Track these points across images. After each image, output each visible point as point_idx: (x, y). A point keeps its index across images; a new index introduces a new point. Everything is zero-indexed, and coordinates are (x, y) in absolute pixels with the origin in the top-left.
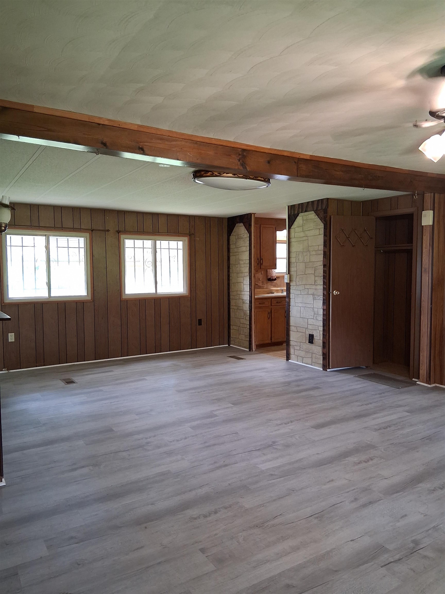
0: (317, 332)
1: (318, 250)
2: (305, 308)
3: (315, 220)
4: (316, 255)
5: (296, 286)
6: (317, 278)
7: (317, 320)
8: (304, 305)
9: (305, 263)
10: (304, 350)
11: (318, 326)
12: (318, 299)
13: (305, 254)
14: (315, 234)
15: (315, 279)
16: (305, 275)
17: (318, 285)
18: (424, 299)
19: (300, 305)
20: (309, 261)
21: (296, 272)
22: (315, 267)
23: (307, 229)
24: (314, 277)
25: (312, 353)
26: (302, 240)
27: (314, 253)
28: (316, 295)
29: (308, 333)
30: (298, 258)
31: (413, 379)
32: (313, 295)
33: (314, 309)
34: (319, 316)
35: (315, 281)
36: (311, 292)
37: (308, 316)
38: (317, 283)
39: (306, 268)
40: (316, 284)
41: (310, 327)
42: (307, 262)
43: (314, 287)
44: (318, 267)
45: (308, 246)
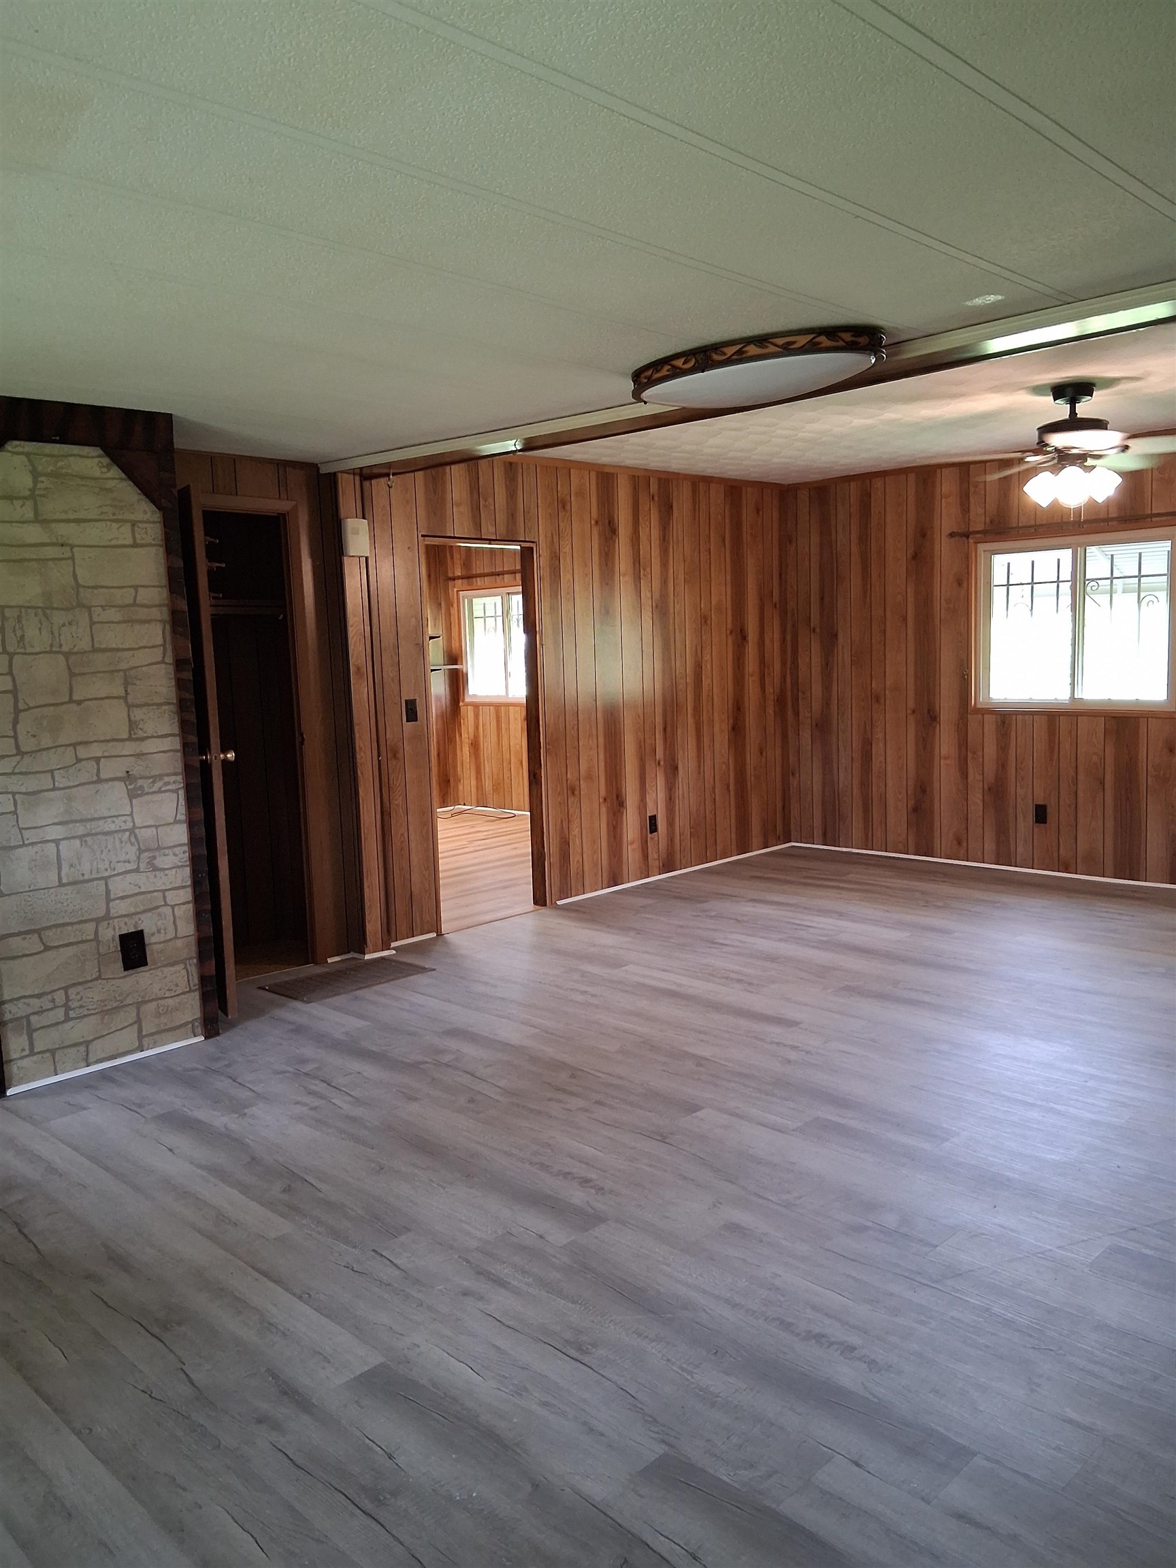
0: (159, 915)
1: (134, 604)
2: (88, 839)
3: (111, 484)
4: (124, 622)
5: (18, 758)
6: (137, 714)
7: (156, 869)
8: (80, 829)
9: (67, 655)
10: (93, 1012)
11: (164, 891)
12: (155, 788)
13: (58, 618)
14: (110, 541)
15: (132, 718)
16: (74, 707)
17: (147, 738)
18: (361, 745)
19: (56, 832)
20: (89, 648)
21: (10, 696)
22: (125, 671)
23: (64, 517)
24: (126, 709)
25: (138, 1005)
26: (35, 557)
27: (113, 615)
28: (142, 778)
29: (110, 935)
30: (19, 633)
31: (329, 960)
32: (128, 777)
33: (137, 831)
34: (167, 851)
35: (132, 725)
36: (110, 769)
37: (107, 866)
38: (140, 732)
39: (72, 675)
40: (140, 734)
41: (119, 908)
42: (76, 653)
43: (130, 748)
44: (144, 668)
45: (78, 585)
